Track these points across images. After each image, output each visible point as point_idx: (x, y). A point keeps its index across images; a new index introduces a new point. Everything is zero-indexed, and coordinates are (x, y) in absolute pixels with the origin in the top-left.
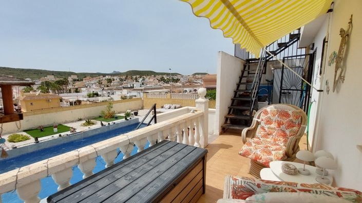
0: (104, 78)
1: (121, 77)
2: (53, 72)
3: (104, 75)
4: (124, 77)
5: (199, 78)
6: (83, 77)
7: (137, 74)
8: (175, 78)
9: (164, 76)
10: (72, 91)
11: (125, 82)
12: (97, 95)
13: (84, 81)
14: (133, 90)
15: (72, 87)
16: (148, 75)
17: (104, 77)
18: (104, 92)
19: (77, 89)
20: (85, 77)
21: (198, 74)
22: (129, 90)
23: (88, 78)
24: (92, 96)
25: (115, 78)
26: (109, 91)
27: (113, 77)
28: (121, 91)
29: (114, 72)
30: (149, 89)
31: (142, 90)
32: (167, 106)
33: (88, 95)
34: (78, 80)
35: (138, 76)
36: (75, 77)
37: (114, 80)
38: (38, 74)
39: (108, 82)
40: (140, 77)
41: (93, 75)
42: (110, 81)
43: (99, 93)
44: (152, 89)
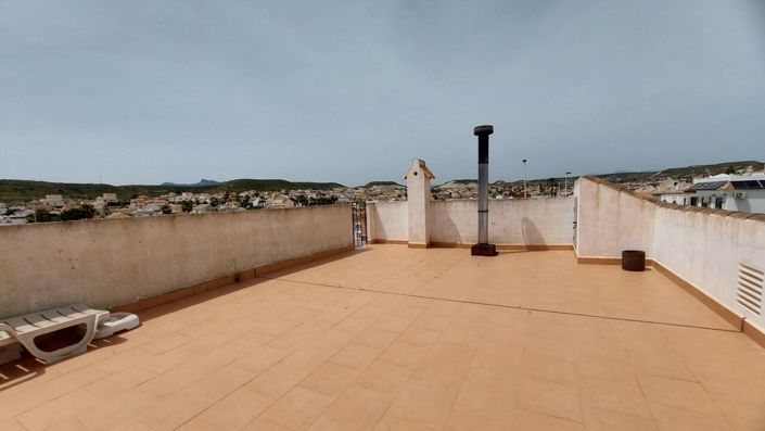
0: (178, 199)
1: (216, 196)
2: (61, 185)
3: (179, 190)
4: (220, 196)
5: (376, 195)
6: (130, 195)
7: (251, 189)
8: (329, 194)
9: (307, 191)
11: (222, 207)
13: (132, 206)
16: (273, 190)
17: (178, 194)
20: (135, 197)
21: (378, 184)
23: (141, 198)
25: (202, 197)
27: (197, 196)
29: (203, 180)
34: (118, 204)
35: (252, 192)
36: (113, 197)
37: (198, 203)
38: (22, 191)
40: (257, 195)
41: (153, 191)
42: (187, 206)
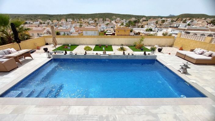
1: (173, 19)
2: (135, 16)
3: (162, 17)
4: (175, 19)
7: (188, 17)
10: (140, 26)
11: (174, 23)
12: (151, 30)
13: (149, 21)
14: (177, 29)
15: (141, 24)
16: (198, 18)
17: (161, 18)
18: (156, 29)
19: (142, 26)
20: (150, 19)
22: (173, 29)
24: (148, 30)
26: (159, 28)
27: (167, 19)
28: (167, 29)
29: (170, 15)
30: (192, 30)
31: (184, 30)
32: (199, 50)
33: (146, 30)
34: (145, 21)
35: (188, 19)
36: (144, 19)
37: (167, 21)
39: (162, 22)
40: (190, 19)
42: (163, 21)
43: (153, 29)
44: (195, 30)
